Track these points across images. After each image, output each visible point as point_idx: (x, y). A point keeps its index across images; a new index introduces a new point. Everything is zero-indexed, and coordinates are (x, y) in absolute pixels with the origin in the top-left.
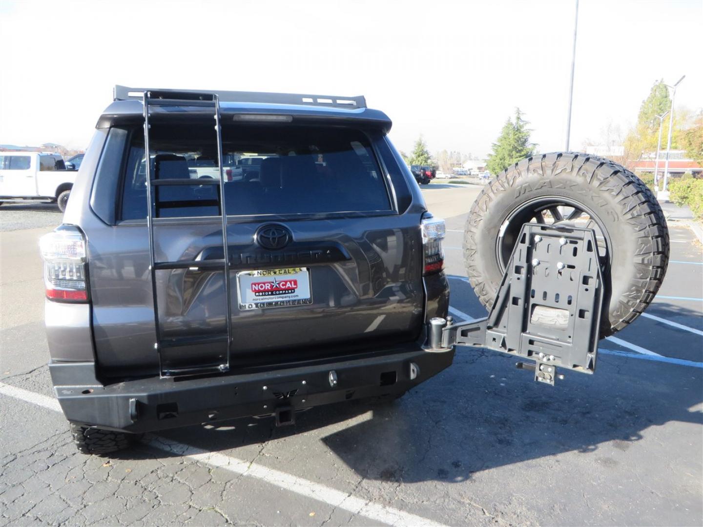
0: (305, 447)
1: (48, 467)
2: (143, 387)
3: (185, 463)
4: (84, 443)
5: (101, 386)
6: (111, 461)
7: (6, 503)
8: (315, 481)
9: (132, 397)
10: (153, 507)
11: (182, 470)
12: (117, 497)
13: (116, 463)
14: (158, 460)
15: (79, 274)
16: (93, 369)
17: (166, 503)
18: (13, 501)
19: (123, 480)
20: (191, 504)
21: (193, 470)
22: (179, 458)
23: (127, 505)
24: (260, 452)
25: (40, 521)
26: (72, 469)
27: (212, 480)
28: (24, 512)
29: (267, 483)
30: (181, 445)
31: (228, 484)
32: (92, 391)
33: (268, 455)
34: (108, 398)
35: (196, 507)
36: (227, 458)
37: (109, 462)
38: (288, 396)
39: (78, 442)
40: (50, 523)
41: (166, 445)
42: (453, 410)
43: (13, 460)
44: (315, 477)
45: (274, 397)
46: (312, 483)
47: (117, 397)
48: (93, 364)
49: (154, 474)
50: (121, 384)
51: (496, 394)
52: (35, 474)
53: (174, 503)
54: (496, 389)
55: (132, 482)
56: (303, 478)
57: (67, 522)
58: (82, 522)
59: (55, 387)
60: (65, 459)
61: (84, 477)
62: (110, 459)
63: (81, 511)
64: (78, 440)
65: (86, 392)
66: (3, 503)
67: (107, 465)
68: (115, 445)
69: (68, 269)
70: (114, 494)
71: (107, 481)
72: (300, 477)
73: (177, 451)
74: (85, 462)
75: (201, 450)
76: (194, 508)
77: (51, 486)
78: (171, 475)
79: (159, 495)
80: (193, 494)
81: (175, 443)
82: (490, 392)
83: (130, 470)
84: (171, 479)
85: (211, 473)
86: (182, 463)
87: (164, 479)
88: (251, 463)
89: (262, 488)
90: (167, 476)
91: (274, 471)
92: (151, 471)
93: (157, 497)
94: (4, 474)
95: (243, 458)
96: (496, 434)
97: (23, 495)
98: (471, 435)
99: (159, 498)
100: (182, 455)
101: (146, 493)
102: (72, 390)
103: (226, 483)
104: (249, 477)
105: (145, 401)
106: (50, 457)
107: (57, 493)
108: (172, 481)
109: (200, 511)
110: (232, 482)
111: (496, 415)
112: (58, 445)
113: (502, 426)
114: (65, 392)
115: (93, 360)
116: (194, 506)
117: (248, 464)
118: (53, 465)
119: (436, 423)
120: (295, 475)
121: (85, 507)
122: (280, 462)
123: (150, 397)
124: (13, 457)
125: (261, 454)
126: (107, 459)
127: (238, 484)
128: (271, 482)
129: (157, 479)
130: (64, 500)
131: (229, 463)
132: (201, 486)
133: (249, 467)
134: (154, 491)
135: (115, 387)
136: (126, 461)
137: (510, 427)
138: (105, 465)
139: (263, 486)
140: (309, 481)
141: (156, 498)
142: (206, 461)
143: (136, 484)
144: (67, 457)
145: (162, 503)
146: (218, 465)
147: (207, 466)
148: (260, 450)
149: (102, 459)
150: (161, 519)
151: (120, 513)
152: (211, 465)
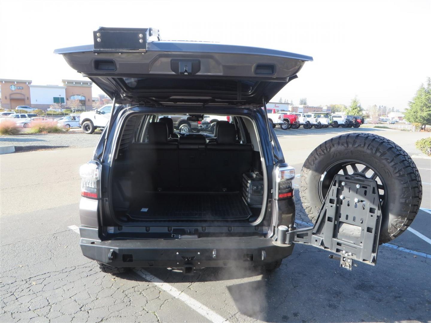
0: (213, 288)
1: (88, 276)
2: (118, 244)
3: (150, 285)
4: (102, 267)
5: (100, 241)
6: (116, 278)
7: (65, 290)
8: (211, 309)
9: (112, 249)
10: (127, 306)
11: (147, 289)
12: (112, 297)
13: (118, 279)
14: (138, 282)
15: (95, 185)
16: (97, 232)
17: (133, 305)
18: (68, 290)
19: (118, 289)
20: (145, 308)
21: (152, 290)
22: (148, 283)
23: (115, 303)
24: (189, 287)
25: (76, 302)
26: (97, 279)
27: (159, 297)
28: (71, 296)
29: (186, 304)
30: (151, 276)
31: (167, 301)
32: (95, 242)
33: (192, 289)
34: (101, 247)
35: (147, 310)
36: (171, 287)
37: (115, 278)
38: (190, 259)
39: (100, 266)
40: (80, 304)
41: (145, 274)
42: (308, 281)
43: (74, 269)
44: (212, 306)
45: (182, 259)
46: (209, 309)
47: (105, 248)
48: (97, 229)
49: (133, 289)
50: (110, 241)
51: (341, 275)
52: (81, 278)
53: (137, 305)
54: (342, 272)
55: (122, 291)
56: (205, 306)
57: (86, 305)
58: (93, 306)
59: (81, 238)
60: (96, 273)
61: (101, 284)
62: (116, 277)
63: (94, 301)
64: (100, 265)
65: (93, 243)
66: (64, 290)
67: (114, 280)
68: (118, 270)
69: (90, 183)
70: (112, 295)
71: (111, 288)
72: (204, 304)
73: (148, 279)
74: (104, 277)
75: (160, 280)
76: (145, 310)
77: (86, 286)
78: (141, 291)
79: (132, 300)
80: (147, 303)
81: (149, 274)
82: (338, 273)
83: (123, 285)
84: (140, 293)
85: (160, 294)
86: (148, 286)
87: (136, 292)
88: (182, 292)
89: (182, 307)
90: (139, 291)
91: (192, 299)
92: (132, 287)
93: (131, 301)
94: (68, 275)
95: (178, 289)
96: (329, 300)
97: (73, 288)
98: (313, 298)
99: (131, 302)
100: (149, 281)
101: (126, 298)
102: (87, 241)
103: (165, 300)
104: (178, 299)
105: (117, 252)
106: (90, 271)
107: (87, 290)
108: (140, 294)
109: (147, 312)
110: (168, 300)
111: (334, 289)
112: (95, 265)
113: (337, 296)
114: (84, 242)
115: (98, 227)
116: (146, 309)
117: (180, 292)
118: (90, 275)
119: (295, 287)
120: (202, 303)
121: (97, 299)
122: (197, 294)
123: (119, 250)
124: (74, 268)
125: (189, 288)
126: (114, 277)
127: (171, 302)
128: (188, 305)
129: (134, 291)
130: (89, 294)
131: (171, 290)
132: (153, 299)
133: (180, 294)
134: (130, 297)
135: (106, 242)
136: (123, 279)
137: (340, 298)
138: (112, 280)
139: (183, 306)
140: (208, 308)
141: (129, 301)
142: (160, 287)
143: (123, 292)
144: (97, 272)
145: (131, 305)
146: (165, 290)
147: (160, 289)
148: (189, 286)
149: (112, 276)
150: (128, 313)
151: (111, 306)
152: (162, 289)
